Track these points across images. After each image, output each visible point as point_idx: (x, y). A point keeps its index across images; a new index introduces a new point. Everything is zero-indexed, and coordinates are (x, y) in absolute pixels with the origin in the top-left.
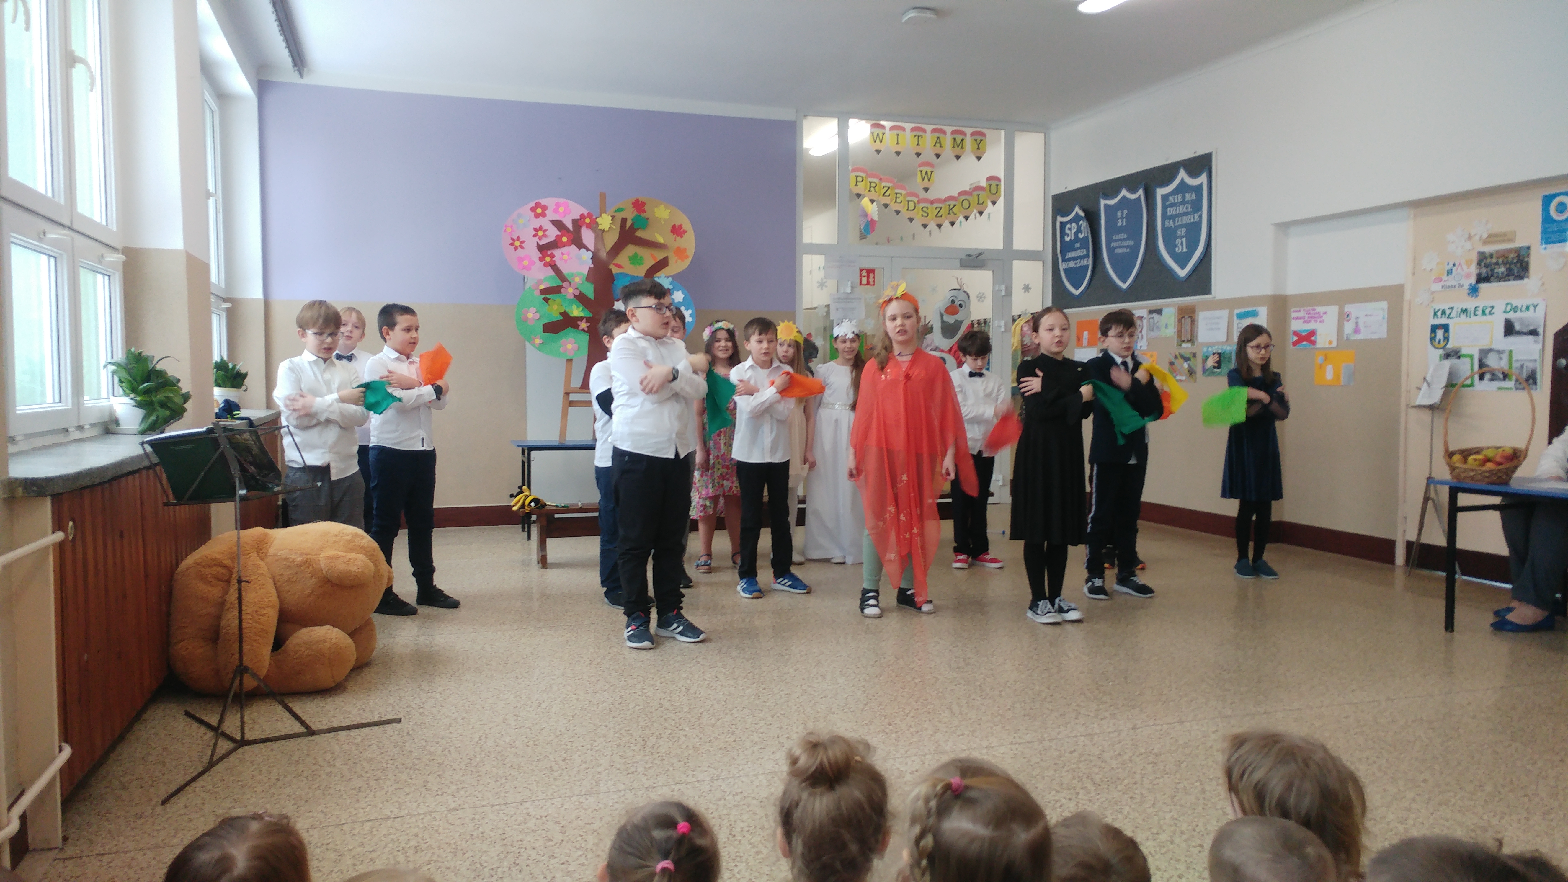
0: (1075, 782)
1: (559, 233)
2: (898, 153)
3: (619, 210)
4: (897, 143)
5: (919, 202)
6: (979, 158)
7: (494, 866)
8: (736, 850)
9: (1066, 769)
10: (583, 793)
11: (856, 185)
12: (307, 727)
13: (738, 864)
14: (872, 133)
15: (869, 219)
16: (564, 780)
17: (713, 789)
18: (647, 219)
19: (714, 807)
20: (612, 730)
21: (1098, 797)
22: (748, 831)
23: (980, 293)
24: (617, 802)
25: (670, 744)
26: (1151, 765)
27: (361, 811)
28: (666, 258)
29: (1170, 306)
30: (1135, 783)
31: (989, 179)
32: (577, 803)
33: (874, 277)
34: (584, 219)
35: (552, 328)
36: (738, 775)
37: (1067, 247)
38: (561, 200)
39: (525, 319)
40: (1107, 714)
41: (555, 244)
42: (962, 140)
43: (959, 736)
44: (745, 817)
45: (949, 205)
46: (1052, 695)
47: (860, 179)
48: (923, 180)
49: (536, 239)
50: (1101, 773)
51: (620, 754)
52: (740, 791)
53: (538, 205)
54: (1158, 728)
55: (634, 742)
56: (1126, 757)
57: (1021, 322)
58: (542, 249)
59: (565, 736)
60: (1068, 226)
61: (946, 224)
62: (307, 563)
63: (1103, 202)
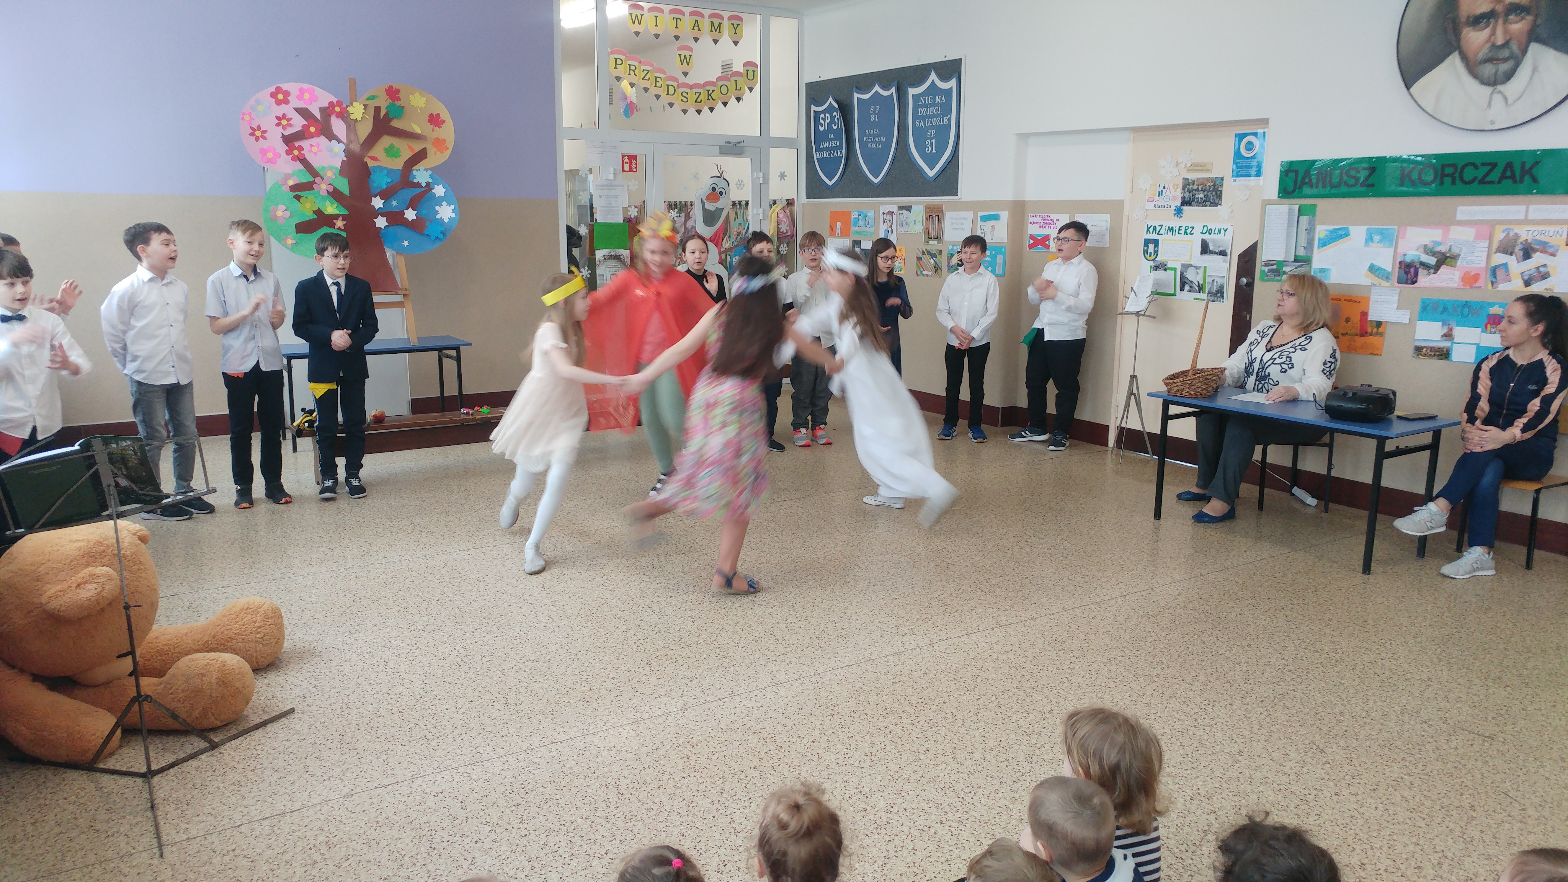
0: (896, 705)
1: (306, 123)
2: (657, 36)
4: (656, 25)
5: (678, 87)
6: (736, 43)
7: (413, 853)
8: (629, 809)
9: (885, 693)
11: (616, 68)
13: (635, 823)
14: (631, 13)
15: (629, 102)
18: (403, 107)
19: (594, 765)
21: (918, 720)
23: (739, 181)
25: (531, 699)
26: (954, 682)
27: (253, 808)
28: (425, 149)
29: (919, 204)
31: (746, 64)
32: (466, 775)
33: (636, 164)
34: (334, 108)
35: (304, 228)
37: (820, 137)
39: (274, 218)
41: (303, 135)
42: (720, 24)
43: (788, 664)
44: (626, 773)
45: (708, 91)
47: (619, 62)
48: (682, 64)
49: (280, 128)
50: (915, 694)
51: (486, 715)
52: (613, 745)
53: (279, 90)
54: (951, 641)
55: (495, 700)
56: (931, 675)
57: (777, 208)
58: (288, 140)
59: (426, 699)
60: (822, 115)
61: (706, 110)
63: (856, 96)
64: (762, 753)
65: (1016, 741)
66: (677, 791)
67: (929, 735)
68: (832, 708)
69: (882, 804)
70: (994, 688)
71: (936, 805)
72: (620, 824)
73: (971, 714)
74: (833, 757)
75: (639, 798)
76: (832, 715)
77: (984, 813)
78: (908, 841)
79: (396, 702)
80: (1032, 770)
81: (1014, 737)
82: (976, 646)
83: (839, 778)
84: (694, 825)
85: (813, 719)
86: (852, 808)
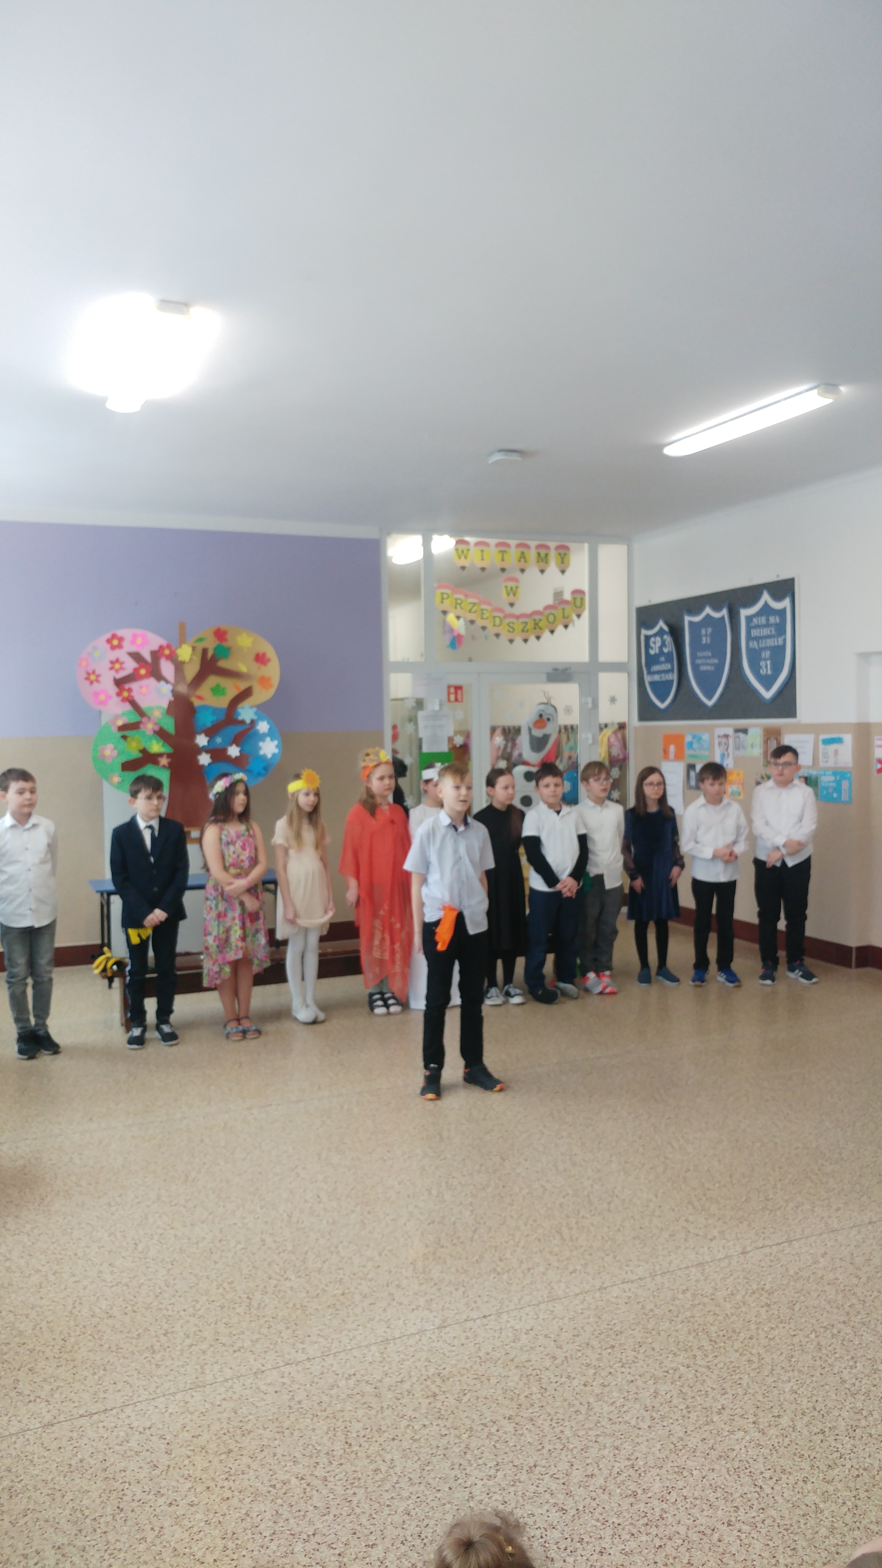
0: (691, 1338)
2: (483, 569)
3: (200, 640)
5: (505, 617)
6: (563, 572)
8: (353, 1469)
10: (188, 1386)
13: (357, 1490)
14: (457, 548)
16: (167, 1366)
17: (325, 1371)
18: (229, 647)
19: (327, 1399)
20: (215, 1283)
21: (716, 1361)
22: (364, 1437)
24: (224, 1399)
25: (276, 1301)
26: (765, 1309)
29: (756, 726)
30: (751, 1338)
31: (574, 592)
32: (182, 1404)
33: (462, 694)
35: (128, 766)
36: (349, 1348)
37: (651, 661)
38: (139, 631)
39: (103, 757)
40: (715, 1232)
41: (133, 677)
42: (547, 554)
43: (571, 1273)
44: (360, 1413)
46: (660, 1207)
48: (509, 595)
50: (716, 1323)
51: (224, 1321)
52: (352, 1371)
53: (114, 636)
54: (767, 1250)
56: (739, 1297)
57: (607, 732)
58: (120, 683)
60: (652, 639)
63: (687, 618)
64: (522, 1397)
65: (836, 1403)
66: (415, 1445)
67: (726, 1386)
68: (614, 1337)
69: (657, 1487)
70: (814, 1321)
71: (726, 1495)
72: (340, 1490)
73: (782, 1358)
74: (606, 1408)
75: (369, 1452)
76: (613, 1347)
77: (786, 1513)
78: (682, 1549)
79: (132, 1298)
80: (855, 1450)
81: (834, 1397)
82: (797, 1259)
83: (608, 1441)
84: (424, 1498)
85: (588, 1352)
86: (618, 1491)
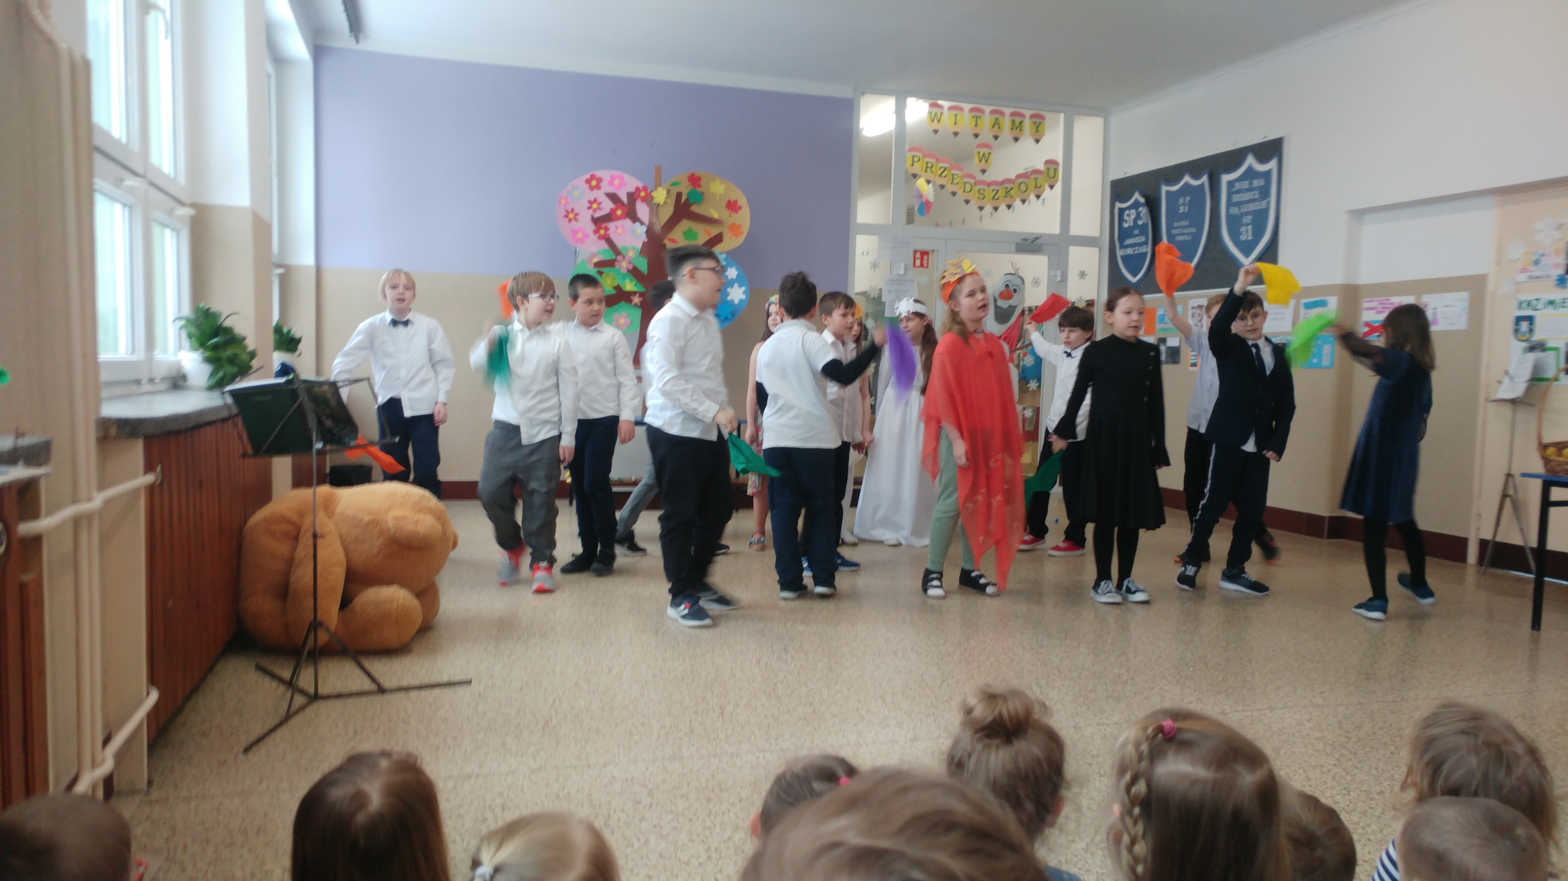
1: (614, 206)
2: (956, 134)
3: (675, 184)
4: (955, 124)
5: (976, 184)
6: (1037, 141)
11: (912, 165)
12: (378, 684)
14: (930, 113)
15: (924, 201)
18: (703, 194)
23: (1034, 278)
28: (722, 233)
31: (1048, 162)
33: (928, 259)
34: (639, 193)
37: (1125, 234)
38: (616, 173)
41: (610, 217)
42: (1021, 122)
45: (1007, 188)
47: (916, 159)
48: (981, 161)
49: (591, 211)
53: (593, 177)
55: (711, 709)
58: (598, 222)
59: (640, 702)
60: (1127, 212)
61: (1003, 207)
62: (375, 523)
63: (1164, 188)
